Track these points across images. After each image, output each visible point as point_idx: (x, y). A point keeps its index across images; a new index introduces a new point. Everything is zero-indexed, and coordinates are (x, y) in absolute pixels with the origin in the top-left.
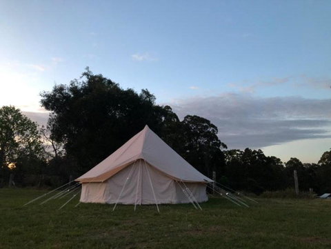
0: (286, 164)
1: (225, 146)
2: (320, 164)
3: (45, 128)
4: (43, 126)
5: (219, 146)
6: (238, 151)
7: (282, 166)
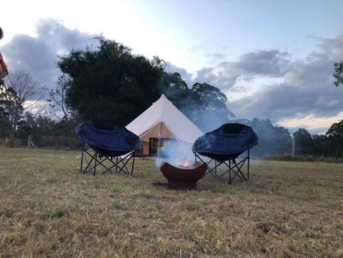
0: (294, 135)
1: (233, 115)
2: (328, 135)
3: (55, 91)
4: (52, 90)
5: (227, 115)
6: (246, 120)
7: (290, 137)
